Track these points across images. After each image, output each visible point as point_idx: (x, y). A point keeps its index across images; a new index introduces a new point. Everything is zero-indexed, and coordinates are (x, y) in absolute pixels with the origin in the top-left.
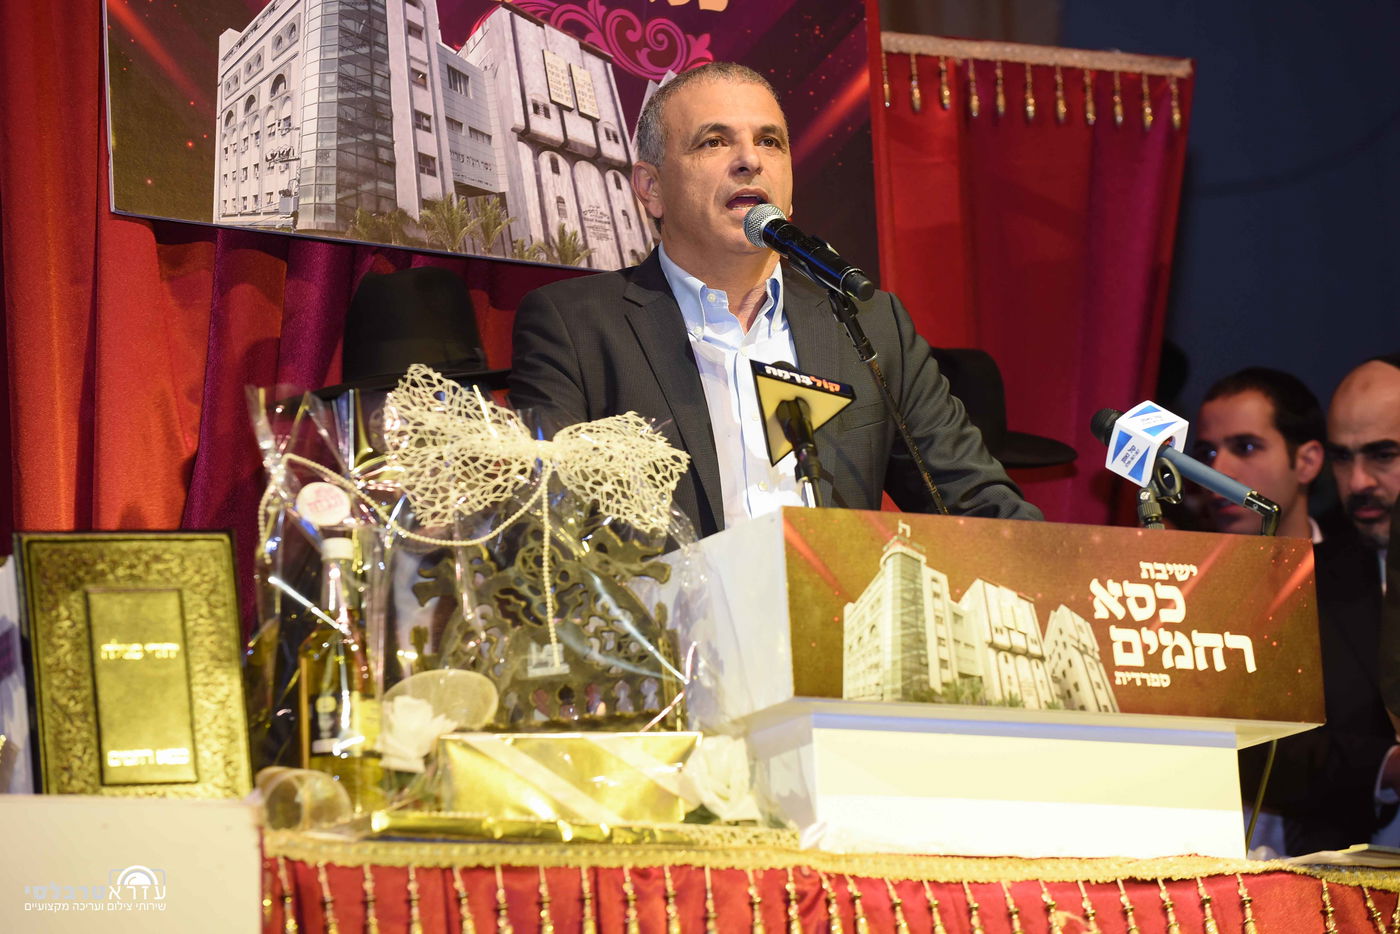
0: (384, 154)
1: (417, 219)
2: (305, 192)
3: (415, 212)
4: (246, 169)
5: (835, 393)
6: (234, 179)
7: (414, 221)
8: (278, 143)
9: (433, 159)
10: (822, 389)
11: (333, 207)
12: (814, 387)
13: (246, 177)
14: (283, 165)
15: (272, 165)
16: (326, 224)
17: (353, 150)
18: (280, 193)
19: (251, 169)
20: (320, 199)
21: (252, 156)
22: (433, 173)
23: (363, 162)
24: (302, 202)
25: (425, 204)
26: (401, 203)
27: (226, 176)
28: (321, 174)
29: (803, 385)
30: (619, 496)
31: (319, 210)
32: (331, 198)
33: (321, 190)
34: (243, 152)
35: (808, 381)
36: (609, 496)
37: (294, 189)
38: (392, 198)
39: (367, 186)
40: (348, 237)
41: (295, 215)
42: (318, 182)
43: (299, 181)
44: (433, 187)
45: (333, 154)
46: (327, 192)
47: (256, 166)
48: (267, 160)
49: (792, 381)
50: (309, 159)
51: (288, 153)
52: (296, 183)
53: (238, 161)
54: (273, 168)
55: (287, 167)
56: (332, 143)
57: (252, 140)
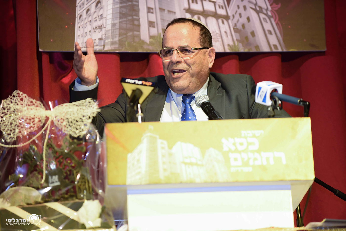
0: (136, 23)
1: (148, 42)
2: (108, 38)
3: (147, 40)
4: (86, 33)
5: (149, 86)
6: (82, 36)
7: (147, 43)
8: (98, 23)
9: (154, 22)
10: (145, 85)
11: (118, 42)
12: (142, 84)
13: (86, 35)
14: (99, 30)
15: (96, 30)
16: (115, 48)
17: (125, 22)
18: (98, 39)
19: (88, 33)
20: (113, 39)
21: (89, 28)
22: (154, 27)
23: (129, 26)
24: (106, 41)
25: (151, 37)
26: (142, 38)
27: (79, 36)
28: (113, 32)
29: (138, 84)
30: (68, 126)
31: (112, 43)
32: (117, 39)
33: (113, 36)
34: (85, 27)
35: (140, 82)
36: (65, 126)
37: (104, 37)
38: (139, 36)
39: (130, 34)
40: (123, 50)
41: (104, 46)
42: (112, 34)
43: (105, 35)
44: (154, 31)
45: (118, 25)
46: (116, 37)
47: (90, 31)
48: (94, 29)
49: (135, 83)
50: (109, 27)
51: (101, 26)
52: (104, 35)
53: (83, 31)
54: (96, 31)
55: (101, 30)
56: (117, 21)
57: (88, 23)
